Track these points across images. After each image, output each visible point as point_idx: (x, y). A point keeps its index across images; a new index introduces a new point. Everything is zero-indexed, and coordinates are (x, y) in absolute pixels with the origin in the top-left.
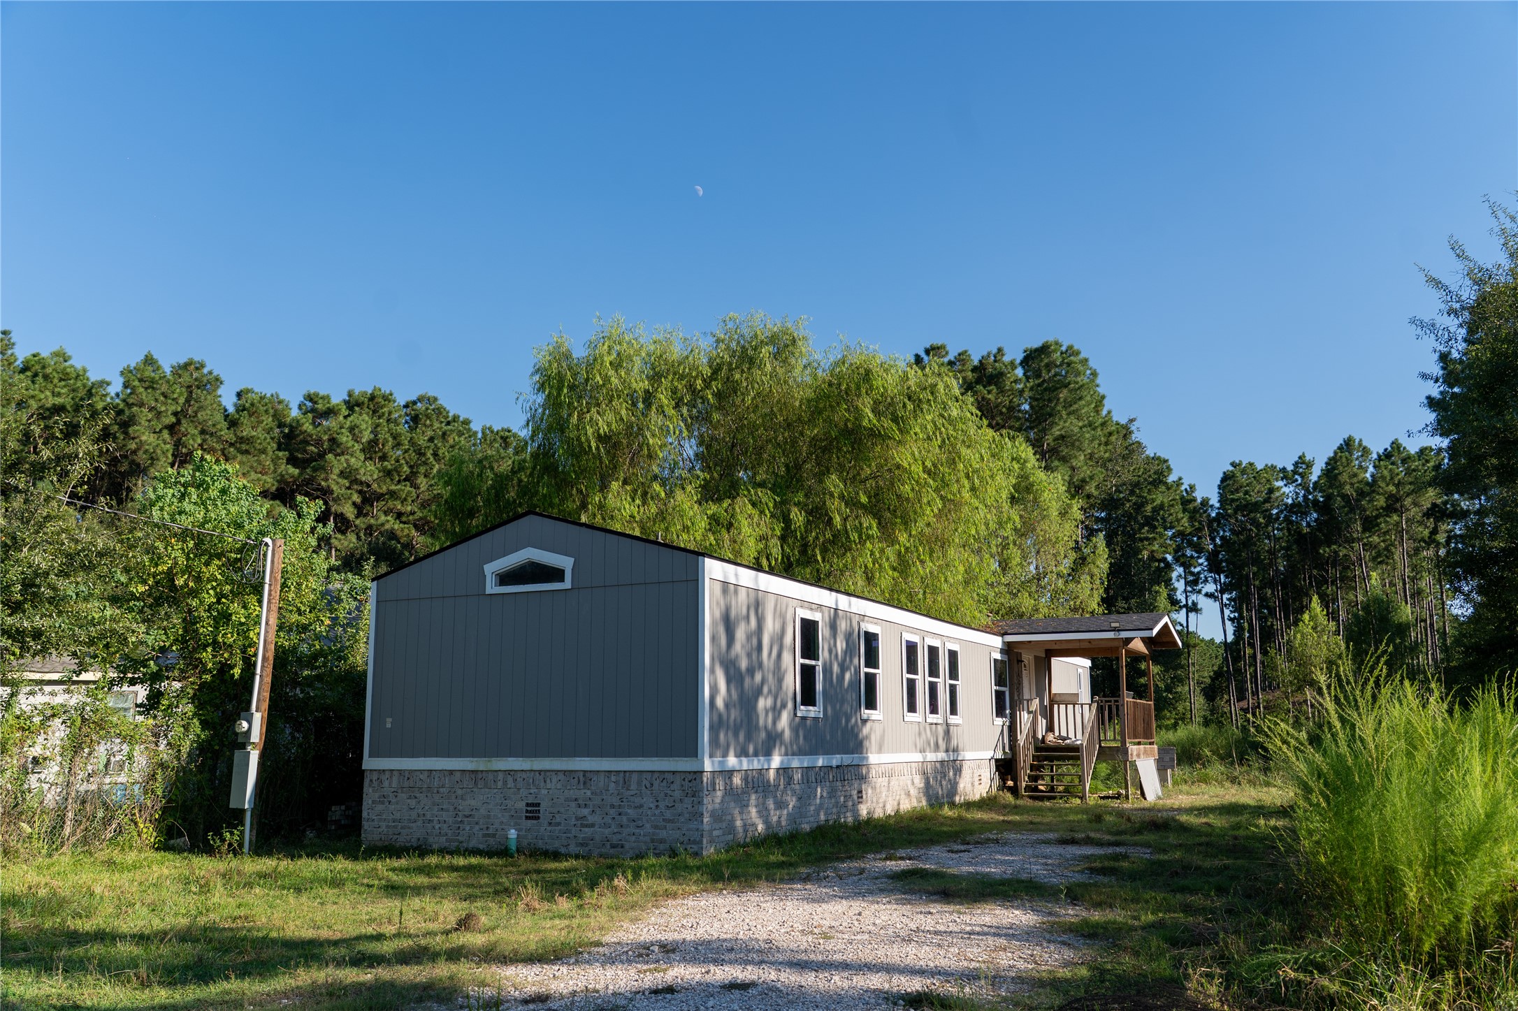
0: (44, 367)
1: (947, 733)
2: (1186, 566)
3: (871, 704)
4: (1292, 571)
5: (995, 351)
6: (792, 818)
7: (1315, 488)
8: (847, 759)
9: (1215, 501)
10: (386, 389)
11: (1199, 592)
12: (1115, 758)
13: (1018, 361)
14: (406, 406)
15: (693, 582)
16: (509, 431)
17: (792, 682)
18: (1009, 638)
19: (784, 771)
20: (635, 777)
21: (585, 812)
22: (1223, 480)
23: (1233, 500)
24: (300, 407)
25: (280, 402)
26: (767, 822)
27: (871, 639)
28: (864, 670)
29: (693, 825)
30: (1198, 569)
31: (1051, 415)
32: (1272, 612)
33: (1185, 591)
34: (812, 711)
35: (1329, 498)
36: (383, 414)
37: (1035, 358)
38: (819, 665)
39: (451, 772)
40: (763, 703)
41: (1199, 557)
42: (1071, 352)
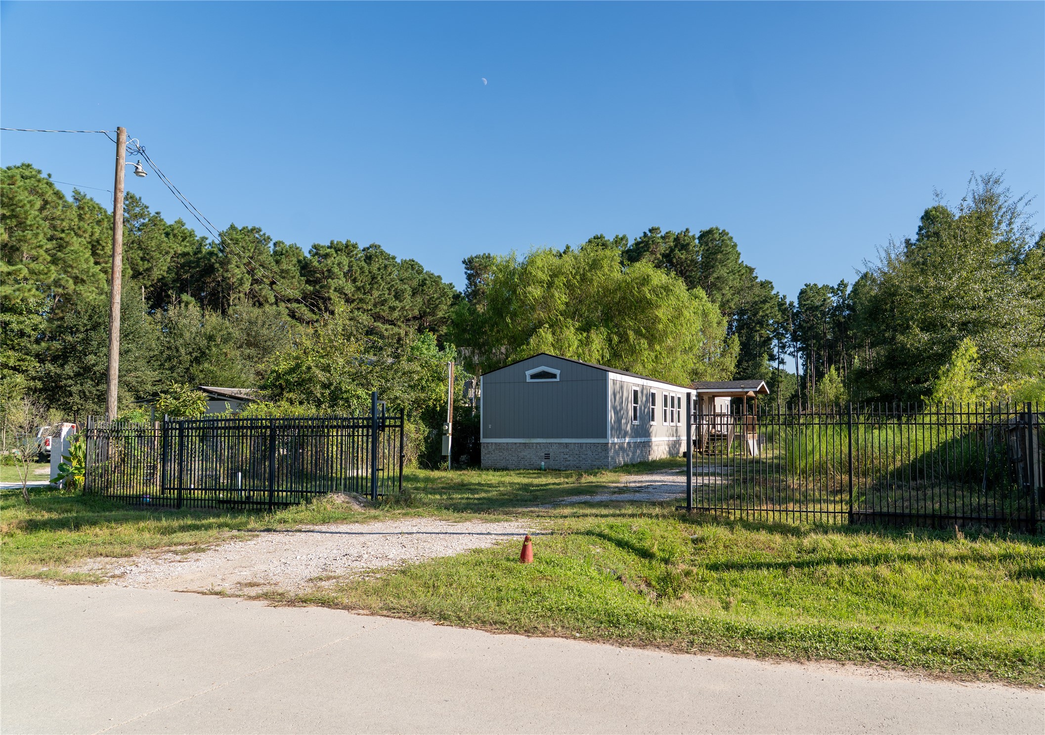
0: (173, 230)
1: (677, 430)
2: (779, 339)
3: (653, 420)
4: (836, 339)
5: (684, 230)
6: (631, 459)
7: (848, 298)
8: (646, 439)
9: (796, 304)
10: (353, 241)
11: (786, 353)
12: (741, 439)
13: (697, 236)
14: (363, 250)
15: (605, 380)
16: (413, 261)
17: (631, 413)
18: (699, 391)
19: (629, 443)
20: (584, 445)
21: (567, 456)
22: (800, 294)
23: (805, 305)
24: (310, 252)
25: (297, 249)
26: (624, 461)
27: (653, 395)
28: (651, 407)
29: (606, 460)
30: (786, 340)
31: (713, 267)
32: (823, 364)
33: (778, 352)
34: (636, 423)
35: (854, 303)
36: (353, 255)
37: (705, 236)
38: (638, 406)
39: (515, 443)
40: (623, 421)
41: (786, 334)
42: (724, 233)
